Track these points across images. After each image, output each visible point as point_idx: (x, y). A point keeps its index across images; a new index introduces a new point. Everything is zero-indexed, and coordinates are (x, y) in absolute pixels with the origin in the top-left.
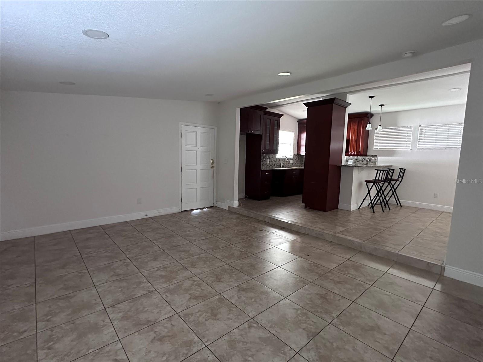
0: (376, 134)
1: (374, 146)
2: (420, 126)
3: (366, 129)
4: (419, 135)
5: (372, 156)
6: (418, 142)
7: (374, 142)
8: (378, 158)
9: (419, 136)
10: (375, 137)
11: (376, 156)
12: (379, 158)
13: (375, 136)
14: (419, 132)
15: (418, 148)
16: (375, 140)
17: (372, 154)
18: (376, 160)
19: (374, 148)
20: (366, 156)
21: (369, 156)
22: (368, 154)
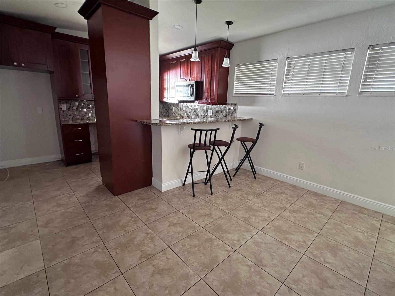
0: (237, 72)
1: (234, 91)
2: (287, 58)
3: (223, 66)
4: (285, 74)
5: (232, 104)
6: (284, 84)
7: (235, 84)
8: (237, 108)
9: (286, 78)
10: (235, 78)
11: (236, 104)
12: (239, 107)
13: (235, 76)
14: (286, 68)
15: (284, 93)
16: (236, 82)
17: (232, 102)
18: (235, 110)
19: (234, 93)
20: (226, 104)
21: (228, 104)
22: (227, 102)
